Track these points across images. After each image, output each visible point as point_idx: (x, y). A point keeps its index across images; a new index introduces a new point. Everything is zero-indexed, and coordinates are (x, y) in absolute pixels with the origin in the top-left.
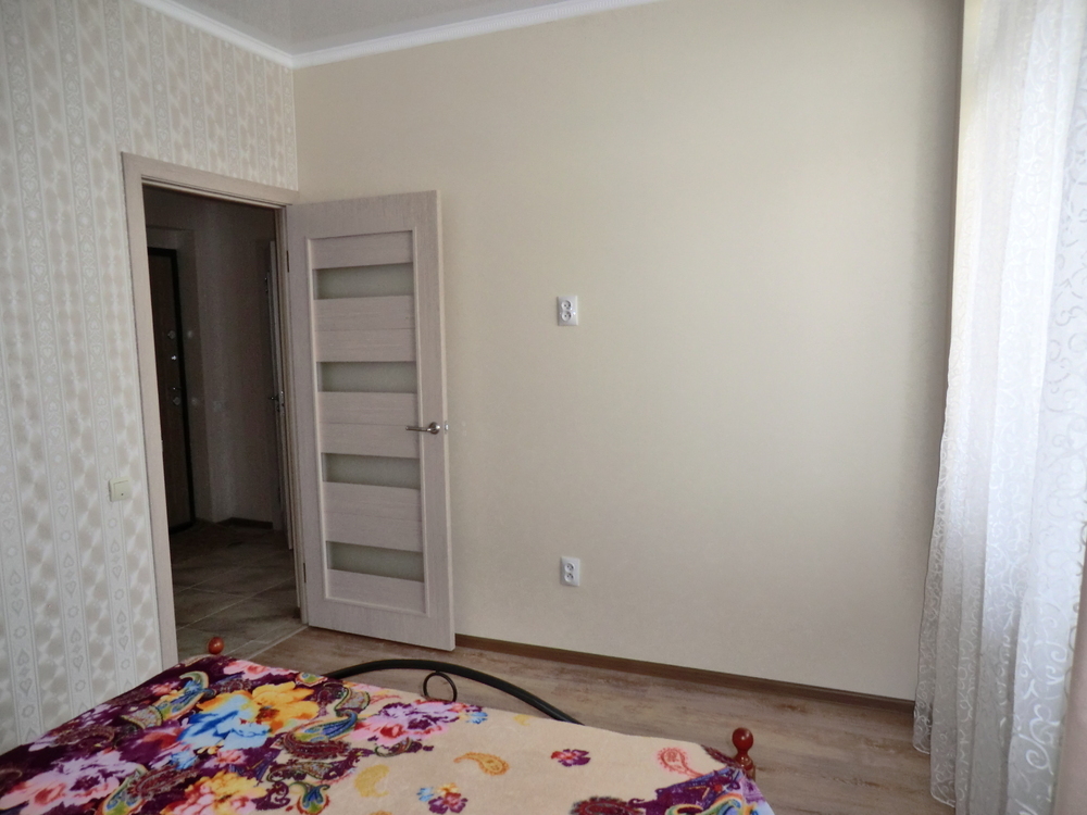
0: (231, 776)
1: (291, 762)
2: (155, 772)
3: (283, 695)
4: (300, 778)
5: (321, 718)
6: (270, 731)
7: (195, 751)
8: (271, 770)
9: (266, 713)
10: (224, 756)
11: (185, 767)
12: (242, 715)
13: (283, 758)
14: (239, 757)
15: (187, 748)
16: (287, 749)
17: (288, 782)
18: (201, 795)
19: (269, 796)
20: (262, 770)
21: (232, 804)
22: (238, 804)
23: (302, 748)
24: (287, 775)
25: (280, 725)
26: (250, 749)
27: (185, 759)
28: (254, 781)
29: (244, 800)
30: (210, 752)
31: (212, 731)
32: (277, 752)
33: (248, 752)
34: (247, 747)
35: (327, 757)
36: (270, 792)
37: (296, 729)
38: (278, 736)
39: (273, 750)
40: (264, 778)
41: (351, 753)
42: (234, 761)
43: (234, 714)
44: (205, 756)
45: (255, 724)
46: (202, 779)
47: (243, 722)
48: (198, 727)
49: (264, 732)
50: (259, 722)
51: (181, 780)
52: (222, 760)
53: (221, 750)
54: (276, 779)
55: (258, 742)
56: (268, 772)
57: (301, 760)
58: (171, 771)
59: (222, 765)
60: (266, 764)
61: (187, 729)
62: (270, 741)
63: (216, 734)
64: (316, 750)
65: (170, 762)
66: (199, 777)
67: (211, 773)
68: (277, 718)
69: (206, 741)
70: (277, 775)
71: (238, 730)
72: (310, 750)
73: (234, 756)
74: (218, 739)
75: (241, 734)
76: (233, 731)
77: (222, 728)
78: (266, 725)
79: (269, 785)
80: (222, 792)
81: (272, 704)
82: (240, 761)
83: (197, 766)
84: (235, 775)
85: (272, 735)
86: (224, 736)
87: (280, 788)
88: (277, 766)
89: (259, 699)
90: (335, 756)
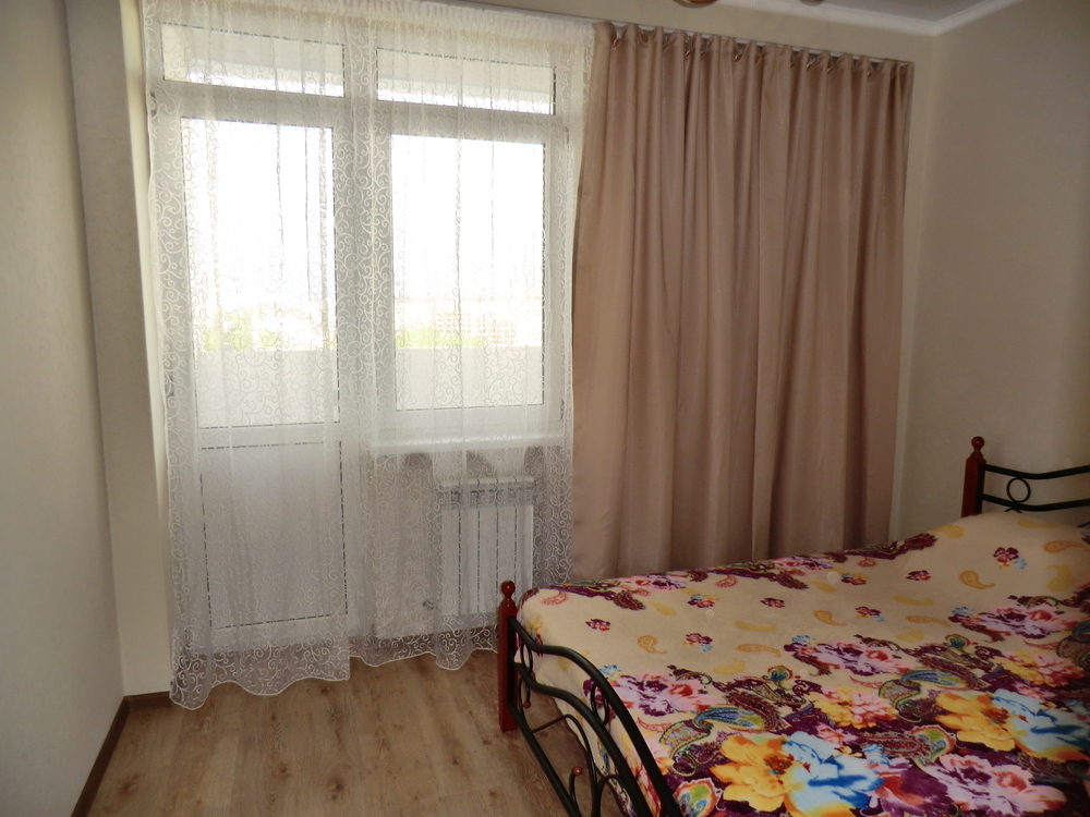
0: (834, 718)
1: (780, 704)
2: (904, 754)
3: (748, 781)
4: (781, 691)
5: (728, 731)
6: (784, 742)
7: (864, 757)
8: (799, 706)
9: (779, 765)
10: (836, 739)
11: (875, 745)
12: (806, 776)
13: (785, 711)
14: (823, 730)
15: (873, 765)
16: (778, 717)
17: (792, 693)
18: (862, 715)
19: (809, 690)
20: (807, 711)
21: (839, 698)
22: (834, 695)
23: (765, 712)
24: (789, 697)
25: (772, 744)
26: (810, 734)
27: (874, 753)
28: (817, 706)
29: (829, 696)
30: (849, 750)
31: (844, 773)
32: (788, 719)
33: (813, 732)
34: (813, 736)
35: (750, 695)
36: (807, 692)
37: (759, 731)
38: (779, 733)
39: (790, 722)
40: (808, 703)
41: (729, 690)
42: (829, 730)
43: (814, 783)
44: (855, 748)
45: (795, 758)
46: (859, 727)
47: (807, 767)
48: (860, 786)
49: (790, 744)
50: (791, 758)
51: (879, 734)
52: (840, 736)
53: (838, 746)
54: (799, 699)
55: (800, 737)
56: (803, 706)
57: (772, 703)
58: (890, 749)
59: (840, 731)
60: (801, 714)
61: (871, 789)
62: (789, 732)
63: (840, 767)
64: (755, 705)
65: (890, 758)
66: (863, 730)
67: (850, 729)
68: (770, 752)
69: (852, 765)
70: (797, 701)
71: (816, 759)
72: (759, 707)
73: (827, 734)
74: (838, 760)
75: (814, 754)
76: (820, 760)
77: (830, 772)
78: (786, 751)
79: (805, 697)
80: (844, 710)
81: (767, 774)
82: (822, 726)
83: (862, 740)
84: (831, 717)
85: (784, 736)
86: (831, 761)
87: (799, 692)
88: (794, 707)
89: (779, 790)
90: (743, 693)
